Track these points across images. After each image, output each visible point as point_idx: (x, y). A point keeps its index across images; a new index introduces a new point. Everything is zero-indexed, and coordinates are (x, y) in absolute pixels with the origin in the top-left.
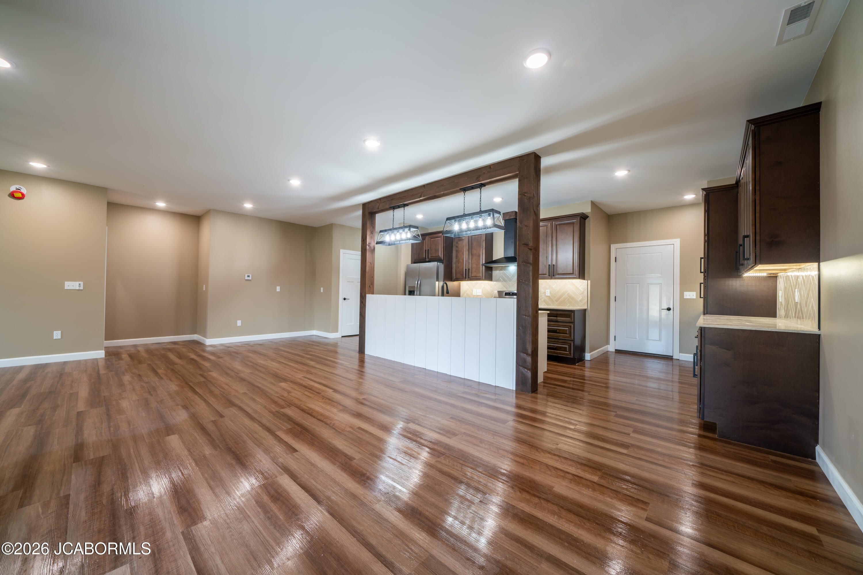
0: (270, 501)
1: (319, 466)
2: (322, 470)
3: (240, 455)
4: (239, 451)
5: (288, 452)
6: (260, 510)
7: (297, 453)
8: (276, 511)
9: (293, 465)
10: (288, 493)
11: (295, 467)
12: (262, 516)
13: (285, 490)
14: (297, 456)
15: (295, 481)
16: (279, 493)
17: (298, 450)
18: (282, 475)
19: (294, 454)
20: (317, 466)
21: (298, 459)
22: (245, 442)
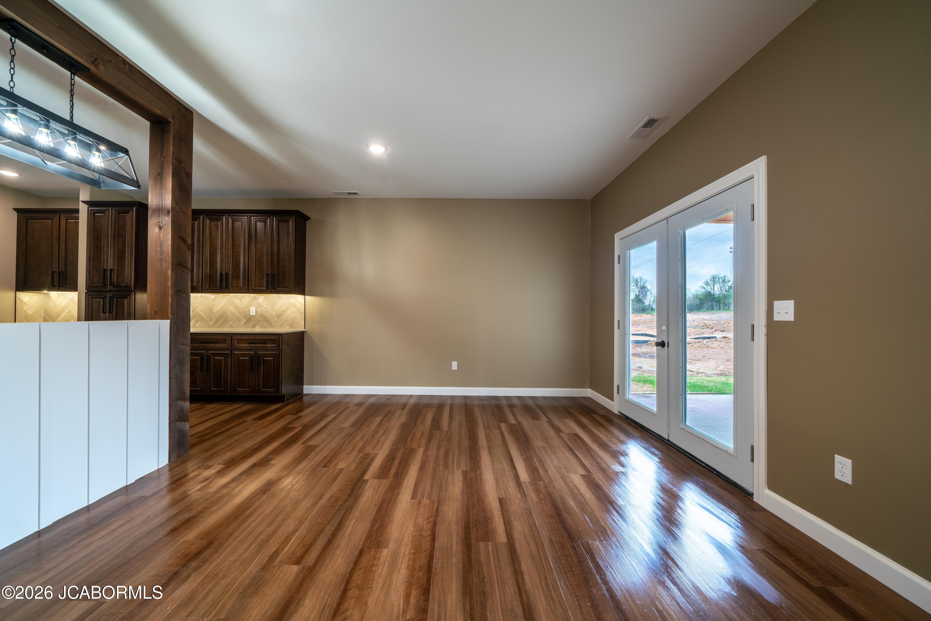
0: (539, 469)
1: (492, 477)
2: (494, 473)
3: (557, 521)
4: (559, 528)
5: (508, 501)
6: (547, 467)
7: (501, 497)
8: (537, 463)
9: (512, 487)
10: (526, 469)
11: (511, 484)
12: (546, 464)
13: (527, 471)
14: (503, 493)
15: (518, 474)
16: (532, 471)
17: (498, 499)
18: (525, 482)
19: (504, 497)
20: (494, 477)
21: (504, 491)
22: (551, 541)
